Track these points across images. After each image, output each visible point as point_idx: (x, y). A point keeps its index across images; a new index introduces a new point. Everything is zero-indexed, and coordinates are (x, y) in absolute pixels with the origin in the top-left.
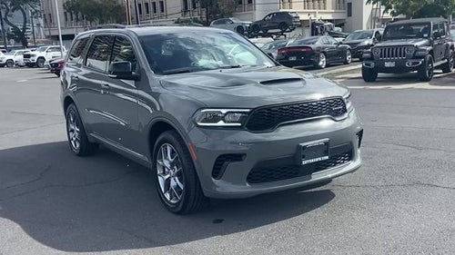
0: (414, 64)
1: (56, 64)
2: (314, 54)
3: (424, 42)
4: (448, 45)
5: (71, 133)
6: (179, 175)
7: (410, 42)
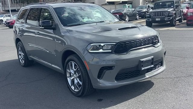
0: (168, 19)
1: (9, 23)
2: (123, 16)
3: (172, 9)
4: (181, 11)
5: (19, 56)
6: (79, 77)
7: (166, 10)
